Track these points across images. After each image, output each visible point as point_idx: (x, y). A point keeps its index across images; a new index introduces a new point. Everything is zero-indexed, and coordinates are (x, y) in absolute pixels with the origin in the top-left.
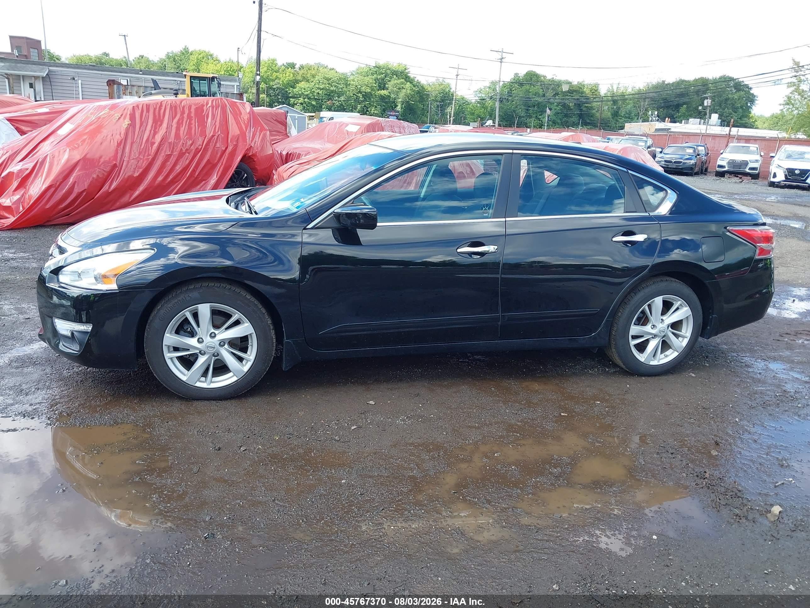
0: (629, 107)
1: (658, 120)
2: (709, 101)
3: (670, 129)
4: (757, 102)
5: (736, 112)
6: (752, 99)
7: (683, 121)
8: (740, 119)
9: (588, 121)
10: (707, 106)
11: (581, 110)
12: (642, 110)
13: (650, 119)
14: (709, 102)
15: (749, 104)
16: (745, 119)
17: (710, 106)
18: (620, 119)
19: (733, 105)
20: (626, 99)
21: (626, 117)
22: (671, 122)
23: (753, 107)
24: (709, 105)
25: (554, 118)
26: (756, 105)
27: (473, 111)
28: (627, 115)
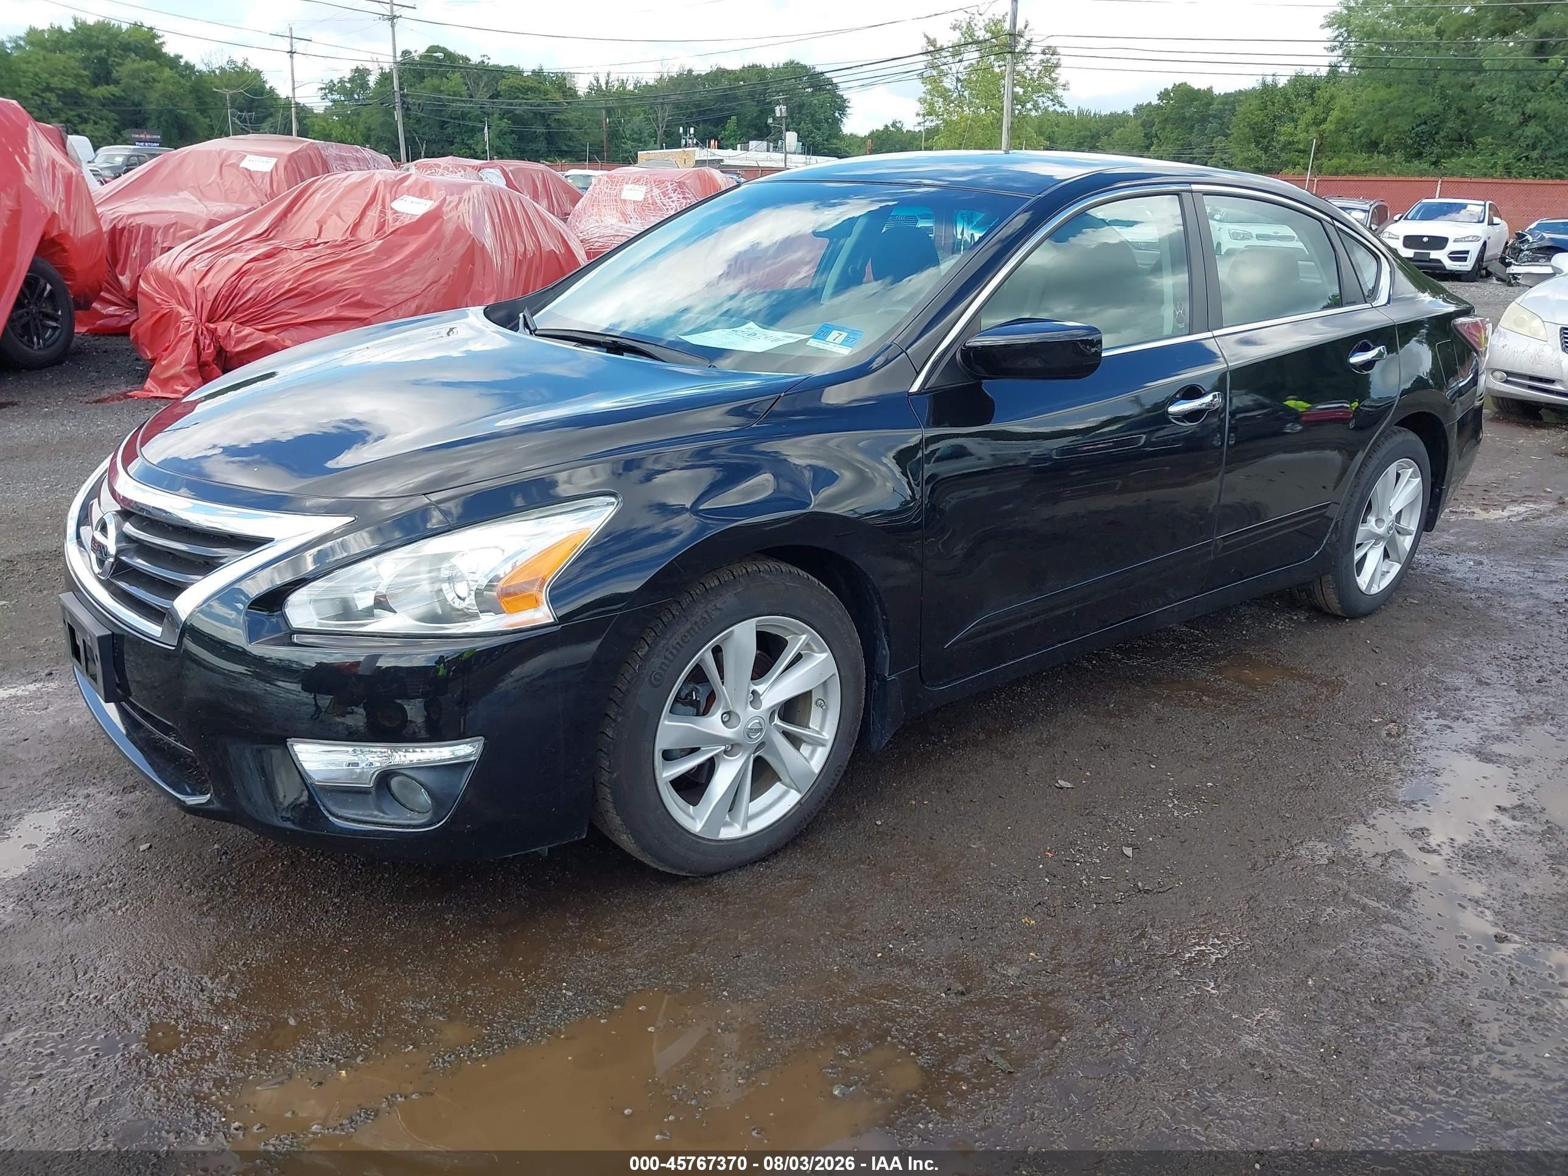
0: (636, 119)
1: (697, 145)
2: (784, 108)
3: (722, 160)
4: (849, 111)
5: (819, 129)
6: (840, 106)
7: (739, 146)
8: (826, 140)
9: (565, 148)
10: (781, 118)
11: (548, 125)
12: (660, 126)
13: (683, 142)
14: (783, 110)
15: (837, 114)
16: (835, 141)
17: (786, 118)
18: (625, 143)
19: (813, 116)
20: (629, 107)
21: (634, 140)
22: (719, 147)
23: (845, 120)
24: (784, 115)
25: (498, 143)
26: (849, 116)
27: (327, 132)
28: (635, 136)
